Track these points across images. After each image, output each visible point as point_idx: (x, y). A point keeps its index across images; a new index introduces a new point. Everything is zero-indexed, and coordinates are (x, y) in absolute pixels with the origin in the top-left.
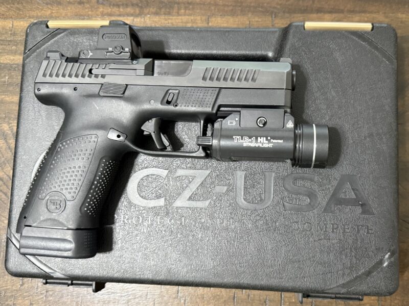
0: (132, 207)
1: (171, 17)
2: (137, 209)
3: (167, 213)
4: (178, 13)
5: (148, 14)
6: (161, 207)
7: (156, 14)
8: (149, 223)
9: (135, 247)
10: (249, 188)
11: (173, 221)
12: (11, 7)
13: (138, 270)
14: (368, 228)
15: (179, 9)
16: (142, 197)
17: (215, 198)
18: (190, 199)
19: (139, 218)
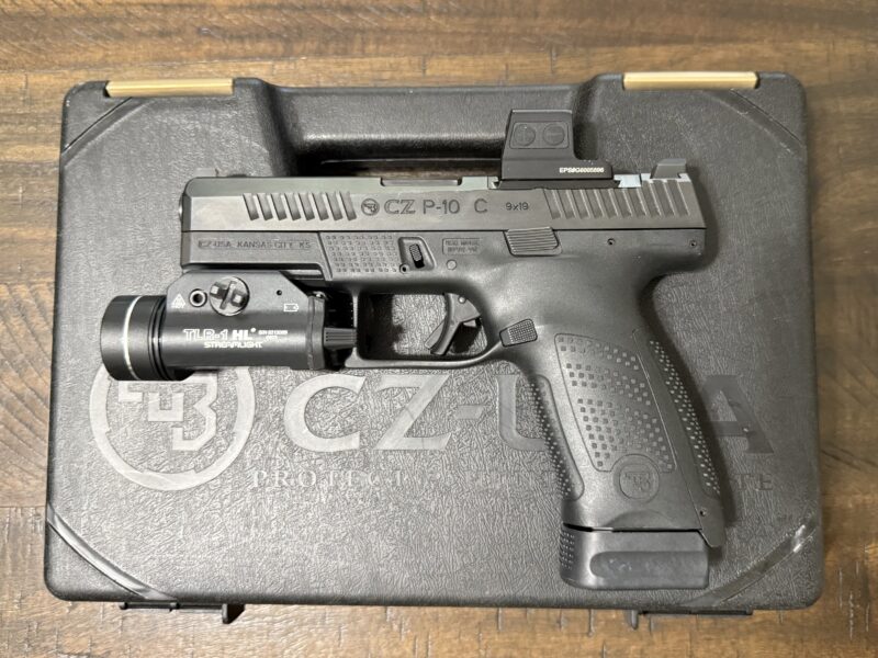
0: (296, 454)
1: (349, 60)
2: (305, 457)
3: (367, 464)
4: (363, 51)
5: (303, 53)
6: (353, 452)
7: (320, 53)
8: (331, 484)
9: (305, 533)
10: (526, 408)
11: (377, 479)
12: (22, 46)
13: (313, 578)
14: (761, 479)
15: (364, 43)
16: (314, 433)
17: (458, 429)
18: (410, 433)
19: (309, 475)
